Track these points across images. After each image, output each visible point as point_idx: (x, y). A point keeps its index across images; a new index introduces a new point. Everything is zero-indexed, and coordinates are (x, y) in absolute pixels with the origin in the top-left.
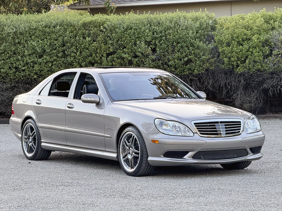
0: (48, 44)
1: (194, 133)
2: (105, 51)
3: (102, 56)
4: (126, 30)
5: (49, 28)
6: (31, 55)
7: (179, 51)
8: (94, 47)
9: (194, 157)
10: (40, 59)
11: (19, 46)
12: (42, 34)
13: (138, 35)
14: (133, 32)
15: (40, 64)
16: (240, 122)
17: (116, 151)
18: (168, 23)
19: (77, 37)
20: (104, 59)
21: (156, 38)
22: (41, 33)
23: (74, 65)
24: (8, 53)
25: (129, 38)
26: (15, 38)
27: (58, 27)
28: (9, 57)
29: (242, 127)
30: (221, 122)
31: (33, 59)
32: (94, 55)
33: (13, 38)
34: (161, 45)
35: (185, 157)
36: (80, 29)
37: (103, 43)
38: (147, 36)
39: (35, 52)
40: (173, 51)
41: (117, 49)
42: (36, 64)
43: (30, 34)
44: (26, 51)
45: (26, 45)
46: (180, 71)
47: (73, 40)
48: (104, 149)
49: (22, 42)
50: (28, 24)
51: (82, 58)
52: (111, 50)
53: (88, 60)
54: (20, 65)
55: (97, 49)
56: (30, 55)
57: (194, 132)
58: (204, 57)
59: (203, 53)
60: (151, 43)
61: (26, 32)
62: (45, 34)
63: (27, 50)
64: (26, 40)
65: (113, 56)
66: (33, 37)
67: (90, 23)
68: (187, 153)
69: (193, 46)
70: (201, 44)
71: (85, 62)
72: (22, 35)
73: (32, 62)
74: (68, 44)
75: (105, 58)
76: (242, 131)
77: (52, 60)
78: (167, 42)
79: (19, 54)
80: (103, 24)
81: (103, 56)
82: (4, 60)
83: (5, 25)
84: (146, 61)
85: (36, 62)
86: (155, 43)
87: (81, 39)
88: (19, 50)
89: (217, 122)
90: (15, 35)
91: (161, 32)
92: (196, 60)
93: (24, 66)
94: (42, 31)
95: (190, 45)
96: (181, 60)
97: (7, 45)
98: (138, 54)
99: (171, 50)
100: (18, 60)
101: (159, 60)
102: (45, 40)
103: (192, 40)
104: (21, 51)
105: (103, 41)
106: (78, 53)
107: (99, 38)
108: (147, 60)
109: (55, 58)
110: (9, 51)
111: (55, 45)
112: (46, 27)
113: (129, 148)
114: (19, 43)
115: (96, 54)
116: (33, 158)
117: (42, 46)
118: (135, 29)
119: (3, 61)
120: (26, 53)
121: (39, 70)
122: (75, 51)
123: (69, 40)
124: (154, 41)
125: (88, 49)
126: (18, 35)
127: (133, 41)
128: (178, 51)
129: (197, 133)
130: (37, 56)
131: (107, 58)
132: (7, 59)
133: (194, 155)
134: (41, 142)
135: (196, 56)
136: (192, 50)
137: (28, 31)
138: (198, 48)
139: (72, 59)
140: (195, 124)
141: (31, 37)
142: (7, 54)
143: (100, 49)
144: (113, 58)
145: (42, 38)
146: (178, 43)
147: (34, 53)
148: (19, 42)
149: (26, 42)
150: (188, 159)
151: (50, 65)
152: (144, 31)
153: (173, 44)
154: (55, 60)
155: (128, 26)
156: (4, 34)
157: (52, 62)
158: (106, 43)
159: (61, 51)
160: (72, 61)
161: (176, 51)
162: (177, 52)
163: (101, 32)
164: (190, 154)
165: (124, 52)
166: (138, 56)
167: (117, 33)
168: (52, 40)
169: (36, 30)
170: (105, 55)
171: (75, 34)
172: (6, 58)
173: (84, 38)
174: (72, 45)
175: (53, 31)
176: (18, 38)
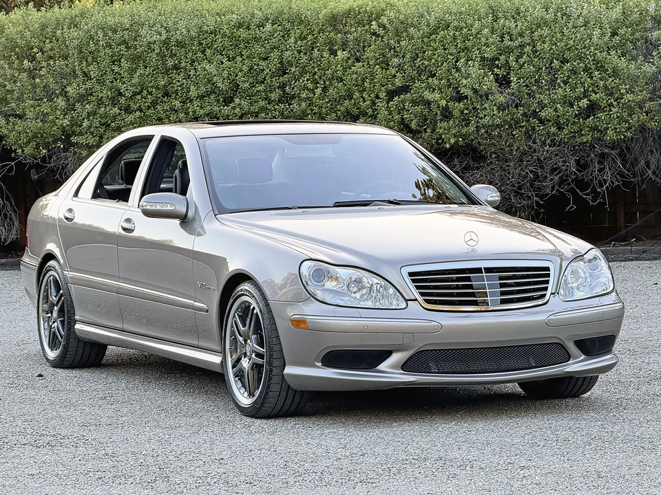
0: (245, 68)
1: (407, 300)
2: (383, 86)
3: (377, 97)
4: (435, 31)
6: (205, 96)
7: (568, 82)
8: (355, 76)
9: (406, 366)
10: (226, 107)
11: (176, 76)
12: (231, 45)
13: (464, 42)
14: (451, 34)
16: (548, 269)
17: (220, 349)
18: (539, 12)
19: (316, 50)
20: (381, 104)
21: (509, 50)
22: (227, 42)
24: (150, 93)
25: (440, 51)
26: (165, 56)
27: (268, 27)
28: (154, 104)
29: (551, 282)
30: (489, 270)
31: (209, 108)
32: (357, 95)
33: (162, 56)
34: (521, 66)
35: (383, 366)
36: (321, 31)
37: (378, 64)
38: (487, 45)
39: (214, 90)
40: (553, 83)
41: (413, 80)
43: (202, 44)
44: (192, 88)
45: (192, 73)
46: (572, 133)
47: (304, 59)
48: (195, 342)
49: (183, 65)
50: (196, 20)
51: (328, 102)
52: (398, 82)
53: (343, 109)
55: (363, 80)
56: (201, 97)
57: (407, 298)
58: (630, 97)
59: (627, 87)
60: (497, 62)
61: (192, 39)
62: (237, 46)
63: (195, 84)
64: (193, 61)
65: (402, 96)
66: (208, 52)
67: (348, 13)
68: (387, 354)
69: (601, 67)
70: (622, 63)
71: (334, 115)
72: (182, 47)
73: (207, 115)
74: (293, 69)
75: (384, 103)
76: (552, 294)
77: (255, 108)
78: (536, 60)
79: (177, 94)
80: (378, 17)
81: (379, 98)
82: (141, 111)
83: (143, 25)
84: (485, 108)
85: (216, 114)
86: (507, 62)
87: (326, 54)
88: (176, 85)
89: (478, 270)
90: (166, 47)
91: (521, 35)
92: (611, 105)
94: (229, 37)
95: (593, 67)
96: (571, 105)
97: (147, 73)
98: (463, 90)
99: (546, 80)
100: (175, 110)
101: (517, 106)
102: (239, 59)
103: (601, 52)
104: (180, 88)
105: (379, 58)
106: (318, 91)
107: (369, 54)
108: (486, 105)
109: (262, 103)
110: (152, 87)
111: (263, 70)
112: (240, 26)
113: (246, 341)
114: (176, 67)
115: (361, 92)
116: (60, 364)
117: (230, 75)
118: (456, 28)
119: (138, 113)
120: (193, 92)
122: (310, 86)
123: (296, 57)
124: (503, 57)
125: (341, 80)
126: (173, 48)
127: (451, 57)
128: (565, 83)
129: (416, 300)
130: (218, 100)
131: (388, 103)
132: (149, 108)
133: (407, 361)
134: (75, 321)
135: (611, 94)
136: (601, 80)
137: (195, 38)
138: (615, 73)
139: (303, 104)
140: (411, 274)
141: (203, 52)
142: (149, 97)
143: (373, 80)
144: (403, 101)
145: (231, 54)
146: (564, 61)
147: (213, 92)
148: (176, 64)
149: (192, 65)
150: (390, 372)
152: (478, 33)
153: (550, 65)
154: (263, 109)
155: (439, 20)
156: (141, 46)
158: (386, 65)
159: (278, 87)
160: (303, 111)
161: (559, 81)
162: (562, 85)
163: (374, 37)
164: (396, 358)
165: (429, 87)
166: (466, 97)
167: (412, 38)
168: (255, 60)
169: (216, 36)
170: (383, 95)
171: (310, 43)
172: (146, 104)
173: (334, 53)
174: (303, 72)
175: (256, 37)
176: (173, 55)
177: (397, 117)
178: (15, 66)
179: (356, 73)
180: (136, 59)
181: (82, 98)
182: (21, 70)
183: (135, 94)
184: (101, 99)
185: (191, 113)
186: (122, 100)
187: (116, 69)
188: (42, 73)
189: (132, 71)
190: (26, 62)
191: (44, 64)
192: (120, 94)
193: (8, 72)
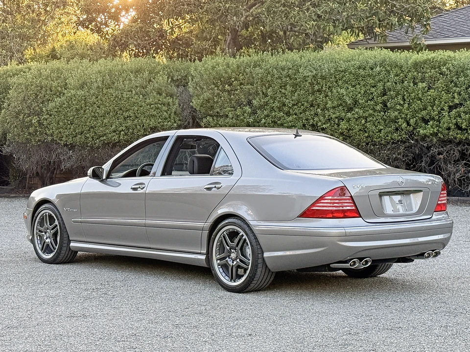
0: (362, 92)
2: (446, 103)
3: (442, 109)
5: (364, 69)
6: (336, 107)
8: (429, 97)
10: (349, 114)
11: (319, 95)
12: (354, 79)
15: (349, 120)
19: (406, 82)
20: (445, 114)
22: (351, 77)
23: (398, 122)
24: (303, 105)
26: (313, 84)
27: (378, 69)
28: (304, 111)
31: (338, 114)
32: (429, 108)
33: (311, 84)
36: (409, 71)
37: (444, 91)
39: (342, 103)
41: (465, 100)
42: (343, 120)
43: (336, 78)
44: (330, 102)
45: (330, 94)
47: (399, 87)
49: (324, 89)
50: (332, 64)
51: (411, 112)
52: (456, 101)
53: (420, 116)
54: (320, 121)
55: (434, 100)
56: (334, 108)
61: (331, 75)
62: (357, 79)
63: (330, 100)
64: (330, 87)
65: (458, 109)
66: (340, 83)
67: (425, 62)
71: (415, 119)
72: (323, 79)
73: (336, 118)
74: (392, 93)
75: (447, 113)
77: (366, 114)
79: (318, 106)
81: (444, 110)
82: (296, 114)
83: (300, 66)
87: (412, 84)
88: (319, 101)
90: (314, 79)
93: (324, 123)
94: (353, 74)
97: (302, 94)
100: (316, 114)
102: (358, 86)
104: (321, 102)
105: (444, 88)
106: (406, 105)
107: (438, 84)
109: (371, 112)
110: (304, 101)
111: (372, 93)
112: (359, 68)
114: (318, 91)
115: (432, 107)
117: (353, 95)
119: (294, 116)
120: (329, 104)
121: (346, 129)
122: (402, 102)
123: (393, 86)
125: (420, 99)
126: (319, 79)
130: (344, 109)
131: (449, 112)
132: (301, 113)
137: (333, 74)
139: (396, 113)
141: (336, 82)
142: (302, 107)
143: (440, 99)
144: (459, 112)
145: (353, 84)
147: (341, 105)
148: (319, 89)
149: (329, 89)
151: (363, 121)
154: (370, 115)
156: (299, 78)
157: (366, 118)
158: (448, 92)
159: (381, 103)
160: (395, 117)
163: (441, 76)
168: (367, 87)
169: (345, 73)
170: (446, 108)
171: (401, 78)
172: (300, 111)
173: (416, 84)
174: (397, 94)
175: (369, 74)
176: (318, 84)
177: (454, 121)
178: (220, 88)
179: (430, 95)
180: (295, 85)
181: (262, 107)
182: (224, 90)
183: (294, 105)
184: (272, 108)
185: (327, 117)
186: (286, 109)
187: (283, 91)
188: (236, 92)
189: (293, 92)
190: (227, 86)
191: (239, 87)
192: (284, 105)
193: (216, 91)
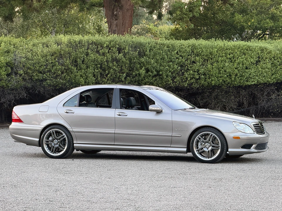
1: (254, 132)
9: (256, 148)
17: (186, 147)
35: (251, 148)
68: (252, 145)
140: (253, 125)
